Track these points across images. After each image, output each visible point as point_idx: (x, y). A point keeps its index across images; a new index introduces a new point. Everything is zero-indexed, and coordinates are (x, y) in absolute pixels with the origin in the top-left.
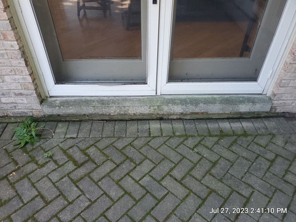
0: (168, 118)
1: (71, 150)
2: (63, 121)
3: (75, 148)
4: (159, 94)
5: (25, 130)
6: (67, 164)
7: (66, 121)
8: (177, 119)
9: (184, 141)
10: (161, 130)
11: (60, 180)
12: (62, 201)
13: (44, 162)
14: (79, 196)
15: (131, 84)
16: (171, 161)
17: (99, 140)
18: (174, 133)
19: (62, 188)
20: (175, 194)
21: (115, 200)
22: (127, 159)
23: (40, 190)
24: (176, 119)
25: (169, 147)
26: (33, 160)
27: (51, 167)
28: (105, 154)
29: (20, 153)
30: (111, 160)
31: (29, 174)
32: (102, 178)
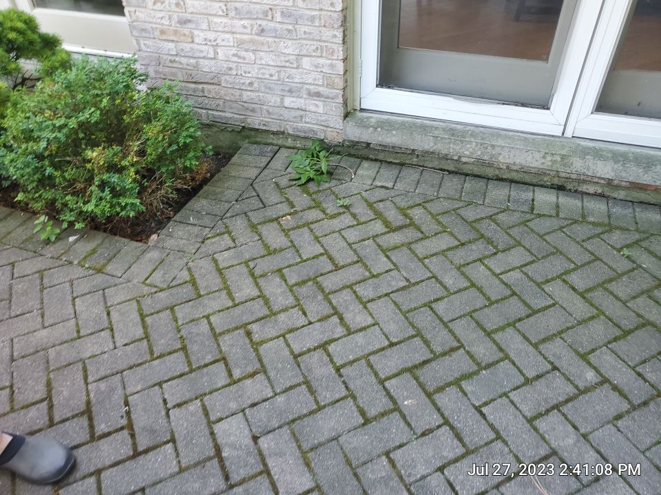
0: (575, 189)
1: (381, 205)
2: (372, 160)
3: (388, 203)
4: (569, 134)
5: (308, 161)
6: (373, 222)
7: (376, 160)
8: (595, 195)
9: (603, 233)
10: (557, 206)
11: (359, 242)
12: (361, 270)
13: (336, 212)
14: (390, 270)
15: (516, 105)
16: (568, 259)
17: (432, 200)
18: (583, 216)
19: (362, 253)
20: (568, 309)
21: (452, 291)
22: (480, 238)
23: (327, 248)
24: (592, 194)
25: (569, 237)
26: (317, 205)
27: (347, 221)
28: (439, 223)
29: (299, 193)
30: (451, 234)
31: (312, 223)
32: (432, 256)
